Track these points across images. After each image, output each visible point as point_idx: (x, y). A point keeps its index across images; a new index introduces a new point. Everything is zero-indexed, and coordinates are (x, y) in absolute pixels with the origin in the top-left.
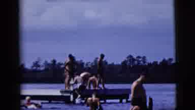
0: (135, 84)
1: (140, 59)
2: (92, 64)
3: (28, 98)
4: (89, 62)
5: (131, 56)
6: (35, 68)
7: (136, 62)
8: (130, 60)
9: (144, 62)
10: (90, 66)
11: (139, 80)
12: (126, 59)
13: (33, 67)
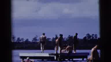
0: (93, 49)
1: (94, 36)
2: (67, 39)
3: (28, 58)
4: (65, 38)
5: (88, 34)
6: (34, 41)
7: (91, 38)
8: (88, 36)
9: (96, 38)
10: (66, 40)
11: (95, 47)
12: (86, 36)
13: (33, 40)
